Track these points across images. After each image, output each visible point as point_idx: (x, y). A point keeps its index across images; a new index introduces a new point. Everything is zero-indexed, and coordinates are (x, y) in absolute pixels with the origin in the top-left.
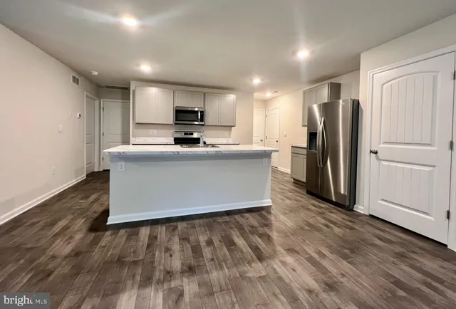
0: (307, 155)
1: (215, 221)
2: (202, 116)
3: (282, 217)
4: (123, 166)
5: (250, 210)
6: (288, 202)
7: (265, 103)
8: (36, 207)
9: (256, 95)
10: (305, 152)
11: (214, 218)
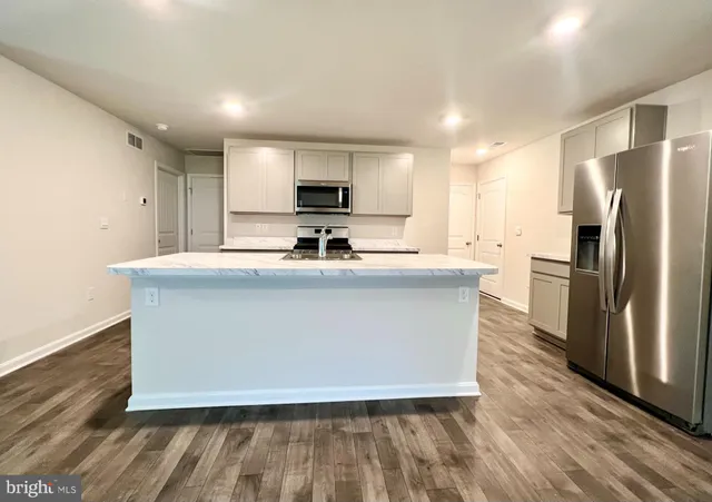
0: (571, 279)
1: (335, 429)
2: (346, 197)
3: (502, 438)
4: (156, 297)
5: (424, 406)
6: (521, 390)
7: (476, 168)
8: (52, 355)
9: (457, 154)
10: (566, 271)
11: (337, 421)
